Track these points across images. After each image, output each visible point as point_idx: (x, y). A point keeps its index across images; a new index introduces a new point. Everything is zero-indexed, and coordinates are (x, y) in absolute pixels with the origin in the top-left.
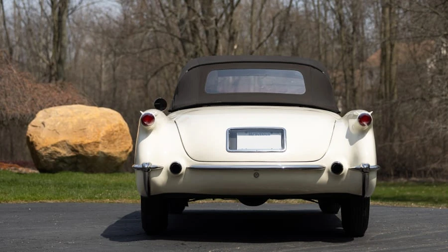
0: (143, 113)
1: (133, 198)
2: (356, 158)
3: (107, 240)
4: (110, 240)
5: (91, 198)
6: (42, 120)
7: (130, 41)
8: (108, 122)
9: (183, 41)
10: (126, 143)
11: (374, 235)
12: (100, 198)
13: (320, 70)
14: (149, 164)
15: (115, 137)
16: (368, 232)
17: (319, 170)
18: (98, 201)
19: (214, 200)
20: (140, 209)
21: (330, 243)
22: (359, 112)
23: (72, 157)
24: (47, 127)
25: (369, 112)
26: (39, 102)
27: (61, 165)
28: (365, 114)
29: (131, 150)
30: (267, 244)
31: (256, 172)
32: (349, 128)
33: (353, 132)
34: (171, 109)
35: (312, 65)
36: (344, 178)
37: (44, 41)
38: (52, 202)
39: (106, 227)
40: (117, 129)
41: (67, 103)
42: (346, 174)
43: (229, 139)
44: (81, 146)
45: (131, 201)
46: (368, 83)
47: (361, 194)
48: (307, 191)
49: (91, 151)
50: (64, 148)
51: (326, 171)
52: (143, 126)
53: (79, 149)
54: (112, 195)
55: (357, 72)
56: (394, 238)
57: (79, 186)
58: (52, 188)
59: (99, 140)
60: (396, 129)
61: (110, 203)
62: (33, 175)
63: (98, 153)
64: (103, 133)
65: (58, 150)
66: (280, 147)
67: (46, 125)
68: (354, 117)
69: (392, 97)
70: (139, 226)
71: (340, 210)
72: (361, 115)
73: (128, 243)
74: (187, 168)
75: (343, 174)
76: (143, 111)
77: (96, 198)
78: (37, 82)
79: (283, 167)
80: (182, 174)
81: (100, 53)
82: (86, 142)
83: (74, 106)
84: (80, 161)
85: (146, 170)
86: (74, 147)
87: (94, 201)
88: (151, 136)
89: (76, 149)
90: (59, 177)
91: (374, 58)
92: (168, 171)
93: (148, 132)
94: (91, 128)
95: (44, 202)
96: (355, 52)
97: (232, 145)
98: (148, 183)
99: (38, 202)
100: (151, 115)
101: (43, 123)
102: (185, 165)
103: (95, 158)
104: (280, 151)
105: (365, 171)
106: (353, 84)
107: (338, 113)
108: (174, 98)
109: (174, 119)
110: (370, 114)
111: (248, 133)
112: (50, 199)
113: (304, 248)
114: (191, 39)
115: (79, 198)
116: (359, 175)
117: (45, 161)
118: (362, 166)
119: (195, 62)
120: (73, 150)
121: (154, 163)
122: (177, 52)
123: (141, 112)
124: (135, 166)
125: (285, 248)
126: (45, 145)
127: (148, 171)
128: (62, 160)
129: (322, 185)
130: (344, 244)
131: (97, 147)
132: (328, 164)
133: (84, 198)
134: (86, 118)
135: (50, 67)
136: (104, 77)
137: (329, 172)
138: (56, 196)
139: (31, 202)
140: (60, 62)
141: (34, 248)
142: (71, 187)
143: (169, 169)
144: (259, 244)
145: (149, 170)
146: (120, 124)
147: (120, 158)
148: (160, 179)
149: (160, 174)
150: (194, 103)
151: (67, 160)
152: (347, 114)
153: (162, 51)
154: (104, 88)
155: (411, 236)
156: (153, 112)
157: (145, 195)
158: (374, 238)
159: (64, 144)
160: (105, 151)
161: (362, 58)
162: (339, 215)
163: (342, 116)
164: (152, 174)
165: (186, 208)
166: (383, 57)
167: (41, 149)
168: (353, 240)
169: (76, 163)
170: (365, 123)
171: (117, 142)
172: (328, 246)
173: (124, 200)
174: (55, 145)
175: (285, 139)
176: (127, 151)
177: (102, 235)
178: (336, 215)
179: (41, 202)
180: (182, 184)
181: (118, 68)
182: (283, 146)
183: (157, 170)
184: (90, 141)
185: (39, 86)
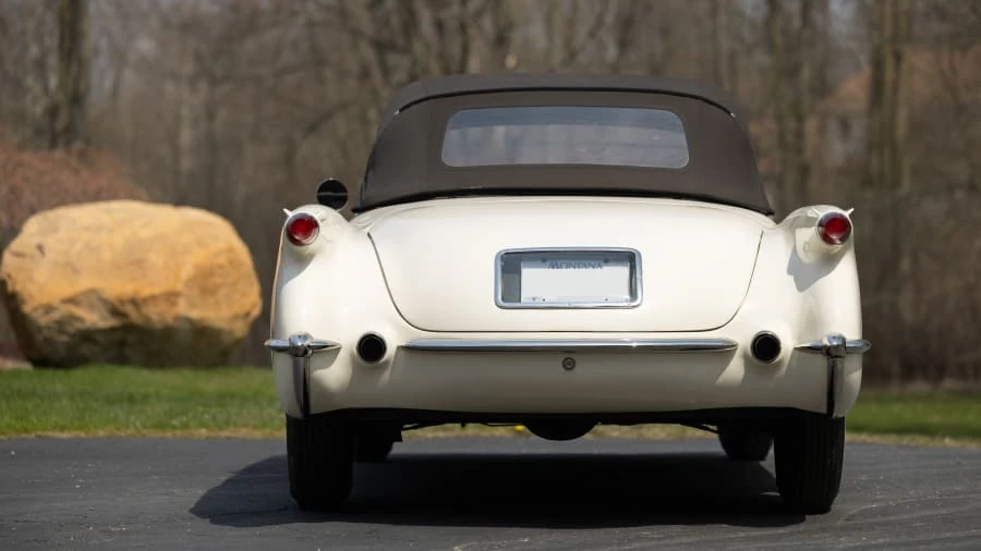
0: (291, 214)
1: (264, 425)
2: (812, 320)
3: (205, 523)
4: (213, 522)
5: (161, 426)
6: (36, 240)
7: (250, 45)
8: (201, 243)
9: (381, 47)
10: (244, 295)
11: (854, 509)
12: (185, 426)
13: (725, 110)
14: (306, 337)
15: (218, 280)
16: (838, 504)
17: (722, 351)
18: (179, 433)
19: (463, 425)
20: (283, 451)
21: (747, 528)
22: (821, 212)
23: (112, 330)
24: (50, 256)
25: (845, 209)
26: (28, 198)
27: (85, 349)
28: (836, 214)
29: (256, 312)
30: (595, 531)
31: (569, 355)
32: (795, 251)
33: (807, 259)
34: (358, 205)
35: (705, 96)
36: (784, 369)
37: (34, 51)
38: (65, 435)
39: (201, 492)
40: (222, 260)
41: (97, 197)
42: (786, 362)
43: (503, 277)
44: (134, 302)
45: (258, 434)
46: (838, 151)
47: (824, 410)
48: (694, 403)
49: (157, 315)
50: (91, 307)
51: (738, 353)
52: (290, 244)
53: (129, 309)
54: (214, 418)
55: (811, 125)
56: (905, 517)
57: (131, 399)
58: (65, 402)
59: (179, 287)
60: (905, 265)
61: (207, 438)
62: (16, 374)
63: (177, 318)
64: (187, 272)
65: (79, 312)
66: (628, 297)
67: (47, 251)
68: (808, 222)
69: (896, 184)
70: (282, 490)
71: (771, 452)
72: (826, 216)
73: (258, 530)
74: (399, 348)
75: (781, 362)
76: (291, 209)
77: (174, 427)
78: (21, 147)
79: (634, 344)
80: (387, 363)
81: (175, 76)
82: (146, 292)
83: (115, 205)
84: (131, 338)
85: (300, 353)
86: (117, 304)
87: (169, 434)
88: (312, 269)
89: (121, 308)
90: (81, 377)
91: (853, 88)
92: (352, 355)
93: (302, 261)
94: (156, 259)
95: (45, 438)
96: (806, 73)
97: (510, 292)
98: (304, 386)
99: (33, 435)
100: (311, 218)
101: (40, 248)
102: (393, 340)
103: (168, 333)
104: (626, 304)
105: (833, 354)
106: (799, 151)
107: (768, 213)
108: (366, 178)
109: (367, 230)
110: (847, 214)
111: (548, 263)
112: (62, 429)
113: (685, 540)
114: (400, 41)
115: (132, 427)
116: (821, 363)
117: (47, 340)
118: (826, 342)
119: (416, 91)
120: (115, 311)
121: (319, 335)
122: (365, 75)
123: (285, 210)
124: (273, 343)
125: (638, 539)
126: (45, 300)
127: (304, 354)
128: (88, 336)
129: (728, 389)
130: (781, 531)
131: (174, 304)
132: (742, 337)
133: (145, 427)
134: (146, 233)
135: (53, 112)
136: (186, 137)
137: (745, 356)
138: (76, 423)
139: (14, 436)
140: (77, 99)
141: (28, 541)
142: (111, 401)
143: (355, 351)
144: (576, 531)
145: (306, 352)
146: (231, 250)
147: (231, 332)
148: (334, 374)
149: (333, 362)
150: (416, 190)
151: (101, 339)
152: (791, 216)
153: (329, 73)
154: (186, 164)
155: (944, 511)
156: (316, 211)
157: (298, 414)
158: (853, 515)
159: (92, 297)
160: (195, 314)
161: (823, 88)
162: (769, 463)
163: (778, 221)
164: (315, 361)
165: (398, 449)
166: (877, 86)
167: (35, 309)
168: (803, 520)
169: (122, 344)
170: (834, 237)
171: (222, 293)
172: (742, 535)
173: (243, 433)
174: (71, 301)
175: (638, 276)
176: (247, 315)
177: (192, 511)
178: (762, 463)
179: (39, 437)
180: (387, 388)
181: (222, 114)
182: (633, 293)
183: (325, 350)
184: (156, 290)
185: (27, 156)
